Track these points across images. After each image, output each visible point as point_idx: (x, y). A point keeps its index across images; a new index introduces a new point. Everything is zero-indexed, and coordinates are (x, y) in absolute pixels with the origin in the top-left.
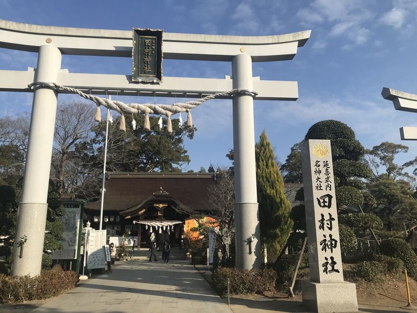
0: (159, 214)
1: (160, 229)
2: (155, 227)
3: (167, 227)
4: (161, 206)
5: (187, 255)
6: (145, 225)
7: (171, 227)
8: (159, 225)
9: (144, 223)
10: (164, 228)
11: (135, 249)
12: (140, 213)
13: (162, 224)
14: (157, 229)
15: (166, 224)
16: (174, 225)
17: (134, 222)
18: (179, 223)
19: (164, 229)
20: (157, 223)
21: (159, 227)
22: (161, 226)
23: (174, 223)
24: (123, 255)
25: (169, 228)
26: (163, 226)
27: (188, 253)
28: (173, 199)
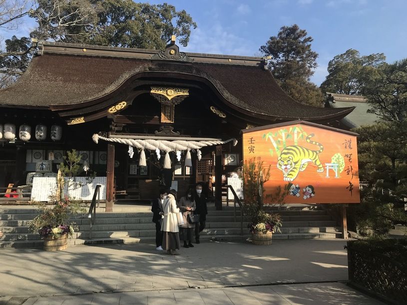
0: (164, 119)
1: (168, 157)
2: (154, 151)
3: (184, 153)
4: (171, 94)
5: (257, 230)
6: (126, 146)
7: (194, 153)
8: (165, 147)
9: (124, 141)
10: (179, 154)
11: (100, 210)
12: (112, 110)
13: (173, 144)
14: (159, 156)
15: (182, 144)
16: (203, 149)
17: (96, 138)
18: (215, 143)
19: (179, 158)
20: (157, 142)
21: (163, 153)
22: (169, 150)
23: (203, 144)
24: (56, 230)
25: (189, 156)
26: (176, 149)
27: (262, 226)
28: (205, 76)
